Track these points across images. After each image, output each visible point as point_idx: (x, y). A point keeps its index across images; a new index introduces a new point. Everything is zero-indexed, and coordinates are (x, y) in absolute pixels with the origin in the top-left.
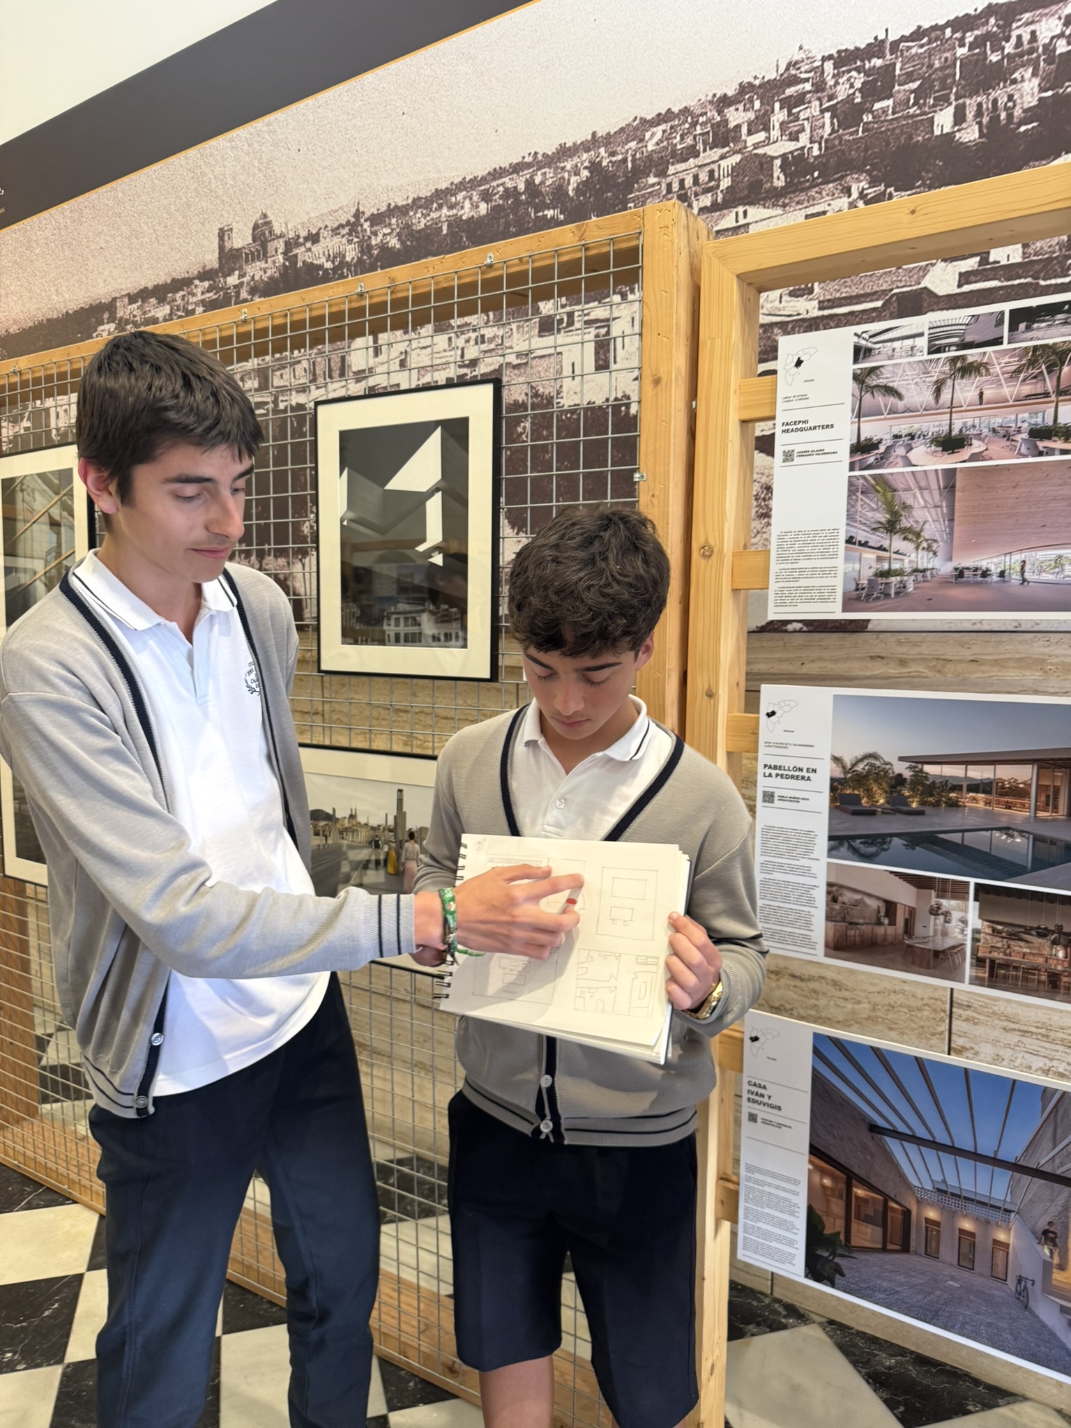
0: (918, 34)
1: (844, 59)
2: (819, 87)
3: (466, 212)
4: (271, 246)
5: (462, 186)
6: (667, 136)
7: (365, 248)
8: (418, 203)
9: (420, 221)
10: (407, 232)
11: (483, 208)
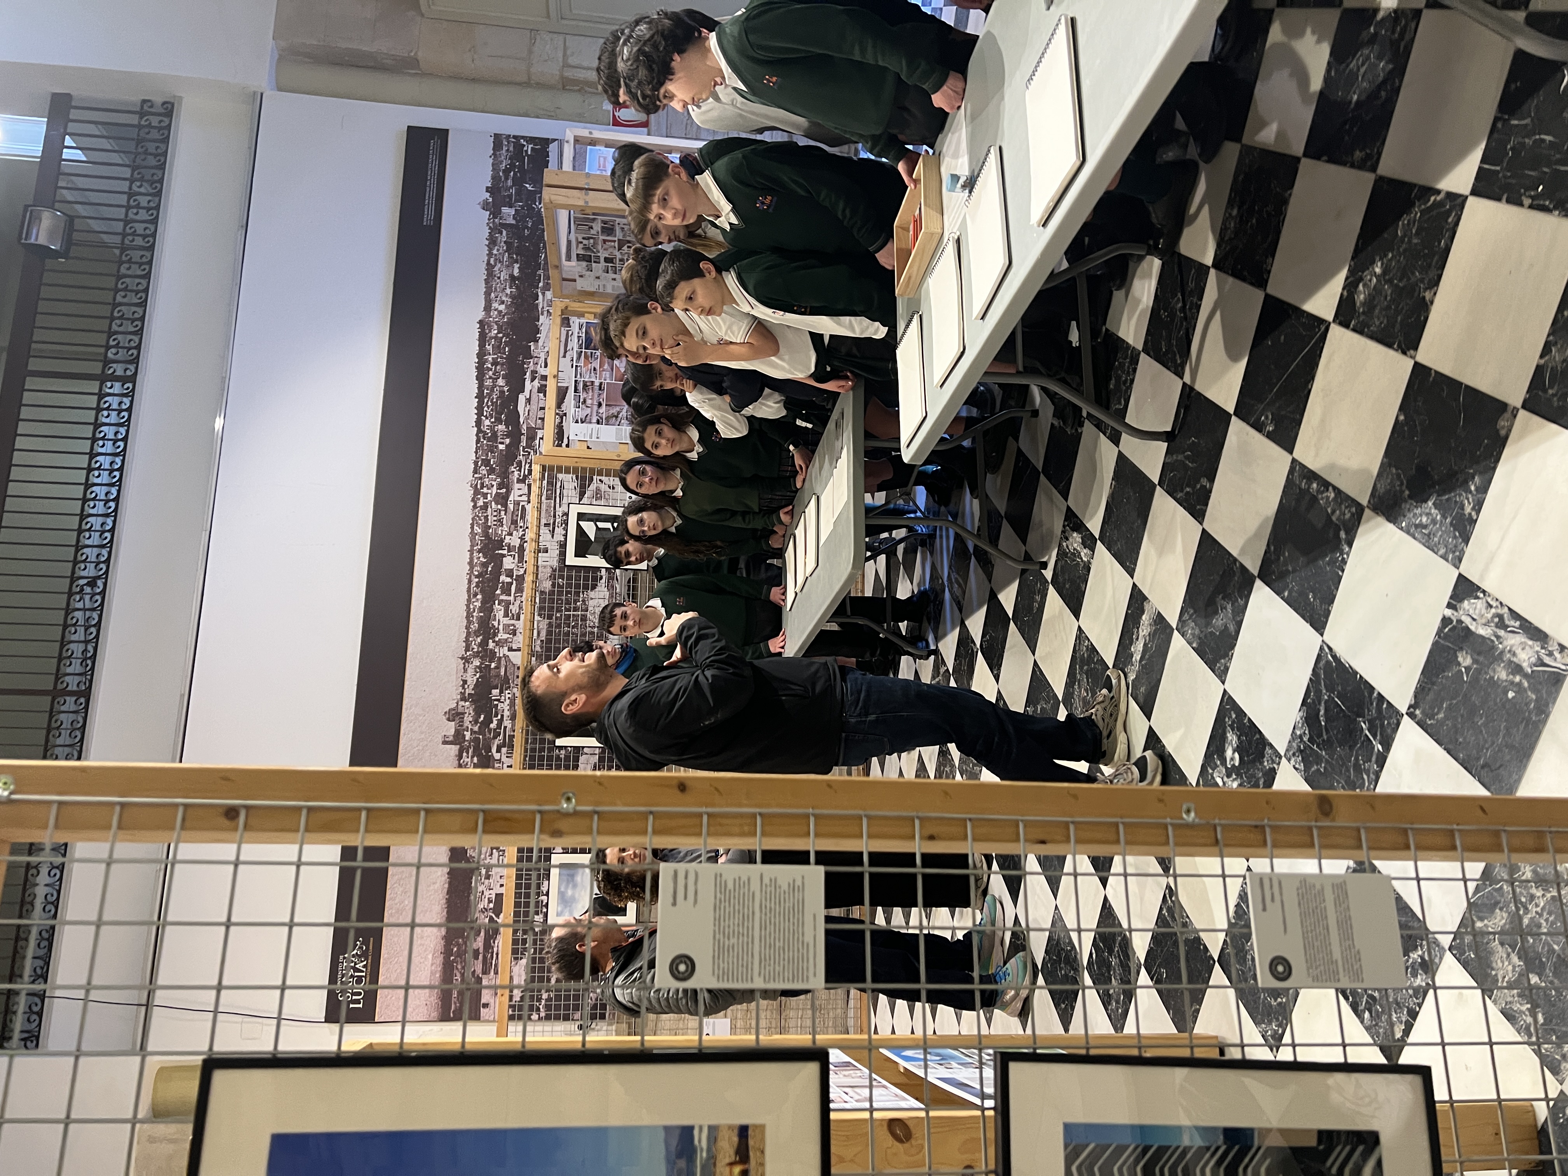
0: (476, 452)
1: (475, 471)
2: (481, 478)
3: (478, 604)
4: (460, 710)
5: (468, 606)
6: (478, 525)
7: (476, 655)
8: (468, 628)
9: (475, 626)
10: (477, 633)
11: (479, 597)
